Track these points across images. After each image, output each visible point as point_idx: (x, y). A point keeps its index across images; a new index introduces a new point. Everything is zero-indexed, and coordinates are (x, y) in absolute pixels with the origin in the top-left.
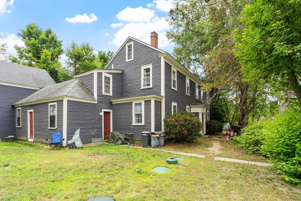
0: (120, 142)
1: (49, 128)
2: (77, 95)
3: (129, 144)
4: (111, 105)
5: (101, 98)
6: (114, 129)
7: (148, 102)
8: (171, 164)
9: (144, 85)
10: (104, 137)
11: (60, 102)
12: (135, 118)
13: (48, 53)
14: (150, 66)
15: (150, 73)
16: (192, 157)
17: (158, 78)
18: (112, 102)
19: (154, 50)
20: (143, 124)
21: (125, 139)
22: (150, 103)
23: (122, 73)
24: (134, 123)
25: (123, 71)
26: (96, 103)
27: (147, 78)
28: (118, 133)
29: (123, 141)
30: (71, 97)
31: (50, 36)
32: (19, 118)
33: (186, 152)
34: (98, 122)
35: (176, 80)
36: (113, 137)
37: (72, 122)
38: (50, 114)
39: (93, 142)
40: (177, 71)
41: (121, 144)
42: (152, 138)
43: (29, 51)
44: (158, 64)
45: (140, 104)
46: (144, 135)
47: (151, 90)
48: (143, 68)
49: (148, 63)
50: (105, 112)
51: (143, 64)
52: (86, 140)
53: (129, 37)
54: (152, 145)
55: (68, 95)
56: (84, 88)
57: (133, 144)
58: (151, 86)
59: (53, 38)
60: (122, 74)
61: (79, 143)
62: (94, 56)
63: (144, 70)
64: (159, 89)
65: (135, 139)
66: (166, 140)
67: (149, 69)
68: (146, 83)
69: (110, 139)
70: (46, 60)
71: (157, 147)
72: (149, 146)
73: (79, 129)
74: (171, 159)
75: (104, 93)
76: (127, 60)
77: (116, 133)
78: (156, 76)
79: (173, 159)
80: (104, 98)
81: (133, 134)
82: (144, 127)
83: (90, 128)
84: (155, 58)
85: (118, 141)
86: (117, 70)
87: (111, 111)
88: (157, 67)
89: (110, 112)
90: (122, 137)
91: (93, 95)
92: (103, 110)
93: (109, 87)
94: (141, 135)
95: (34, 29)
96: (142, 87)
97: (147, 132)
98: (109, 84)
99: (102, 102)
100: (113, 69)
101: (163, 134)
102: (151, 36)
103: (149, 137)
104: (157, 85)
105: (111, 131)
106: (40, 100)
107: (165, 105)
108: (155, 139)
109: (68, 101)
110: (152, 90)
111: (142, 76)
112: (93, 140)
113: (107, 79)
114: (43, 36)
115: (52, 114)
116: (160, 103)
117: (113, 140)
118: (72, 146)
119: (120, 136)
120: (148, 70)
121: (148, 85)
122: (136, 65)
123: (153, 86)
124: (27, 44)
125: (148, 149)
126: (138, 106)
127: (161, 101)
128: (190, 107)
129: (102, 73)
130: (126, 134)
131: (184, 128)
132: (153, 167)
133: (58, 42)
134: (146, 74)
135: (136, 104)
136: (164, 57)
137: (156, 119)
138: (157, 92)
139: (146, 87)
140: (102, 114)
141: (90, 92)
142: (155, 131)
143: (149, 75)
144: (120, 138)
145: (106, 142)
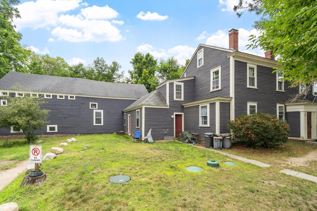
0: (187, 141)
1: (136, 127)
2: (152, 103)
3: (194, 143)
4: (182, 108)
5: (172, 103)
6: (185, 130)
7: (213, 105)
8: (209, 166)
9: (213, 88)
10: (176, 136)
11: (141, 109)
12: (202, 120)
13: (146, 72)
14: (219, 68)
15: (219, 75)
16: (250, 164)
17: (226, 79)
18: (183, 106)
19: (222, 51)
20: (208, 125)
21: (192, 139)
22: (214, 106)
23: (194, 79)
24: (201, 125)
25: (195, 77)
26: (168, 108)
27: (217, 80)
28: (187, 133)
29: (190, 140)
30: (147, 105)
31: (148, 59)
32: (125, 120)
33: (248, 158)
34: (170, 123)
35: (255, 76)
36: (182, 136)
37: (148, 123)
38: (137, 117)
39: (165, 139)
40: (258, 66)
41: (187, 143)
42: (214, 140)
43: (136, 73)
44: (227, 65)
45: (206, 107)
46: (206, 136)
47: (219, 92)
48: (212, 71)
49: (216, 65)
50: (176, 115)
51: (213, 68)
52: (157, 137)
53: (200, 44)
54: (214, 147)
55: (145, 104)
56: (160, 96)
57: (199, 143)
58: (220, 88)
59: (150, 60)
60: (194, 81)
61: (150, 139)
62: (178, 67)
63: (214, 73)
64: (228, 90)
65: (202, 139)
66: (235, 142)
67: (218, 71)
68: (215, 86)
69: (180, 137)
70: (145, 77)
71: (219, 149)
72: (211, 147)
73: (151, 129)
74: (211, 161)
75: (175, 99)
76: (198, 67)
77: (185, 133)
78: (225, 77)
79: (214, 161)
80: (176, 103)
81: (199, 135)
82: (209, 129)
83: (163, 128)
84: (224, 59)
85: (185, 140)
86: (189, 77)
87: (183, 113)
88: (226, 69)
89: (182, 115)
90: (190, 136)
91: (166, 101)
92: (175, 113)
93: (181, 93)
94: (204, 136)
95: (139, 56)
96: (211, 90)
97: (209, 134)
98: (181, 91)
99: (173, 107)
100: (185, 77)
101: (228, 136)
102: (229, 34)
103: (211, 138)
104: (226, 86)
105: (183, 130)
106: (132, 108)
107: (235, 106)
108: (216, 141)
109: (145, 108)
110: (221, 92)
111: (211, 80)
112: (165, 137)
113: (179, 87)
114: (144, 60)
115: (138, 118)
116: (229, 104)
117: (182, 139)
118: (146, 141)
119: (187, 136)
120: (217, 73)
121: (217, 87)
122: (206, 69)
123: (222, 88)
124: (135, 68)
125: (211, 150)
126: (204, 109)
127: (230, 103)
128: (285, 106)
129: (173, 82)
130: (193, 134)
131: (251, 131)
132: (189, 165)
133: (154, 61)
134: (215, 76)
135: (202, 107)
136: (233, 56)
137: (221, 121)
138: (226, 93)
139: (215, 90)
140: (173, 116)
141: (163, 100)
142: (220, 133)
143: (218, 77)
144: (187, 137)
145: (177, 140)
